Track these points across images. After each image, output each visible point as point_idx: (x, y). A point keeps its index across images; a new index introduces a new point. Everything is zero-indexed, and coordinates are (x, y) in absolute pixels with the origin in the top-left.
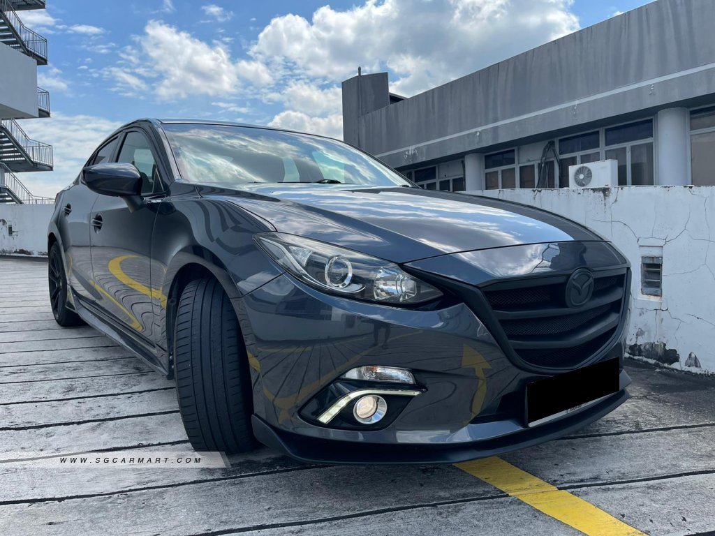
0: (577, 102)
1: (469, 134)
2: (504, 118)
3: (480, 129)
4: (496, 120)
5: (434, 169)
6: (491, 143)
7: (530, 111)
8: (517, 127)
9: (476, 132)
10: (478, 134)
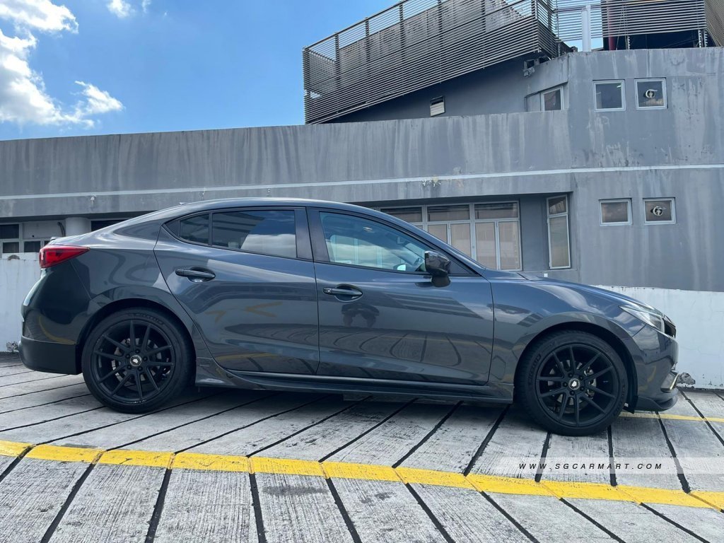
0: (205, 189)
1: (79, 198)
2: (126, 188)
3: (95, 194)
4: (117, 189)
5: (17, 227)
6: (109, 211)
7: (157, 188)
8: (141, 200)
9: (90, 197)
10: (93, 199)
